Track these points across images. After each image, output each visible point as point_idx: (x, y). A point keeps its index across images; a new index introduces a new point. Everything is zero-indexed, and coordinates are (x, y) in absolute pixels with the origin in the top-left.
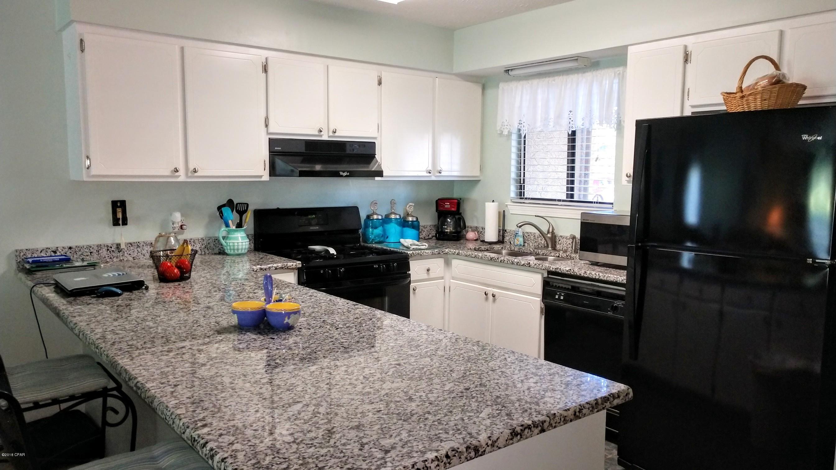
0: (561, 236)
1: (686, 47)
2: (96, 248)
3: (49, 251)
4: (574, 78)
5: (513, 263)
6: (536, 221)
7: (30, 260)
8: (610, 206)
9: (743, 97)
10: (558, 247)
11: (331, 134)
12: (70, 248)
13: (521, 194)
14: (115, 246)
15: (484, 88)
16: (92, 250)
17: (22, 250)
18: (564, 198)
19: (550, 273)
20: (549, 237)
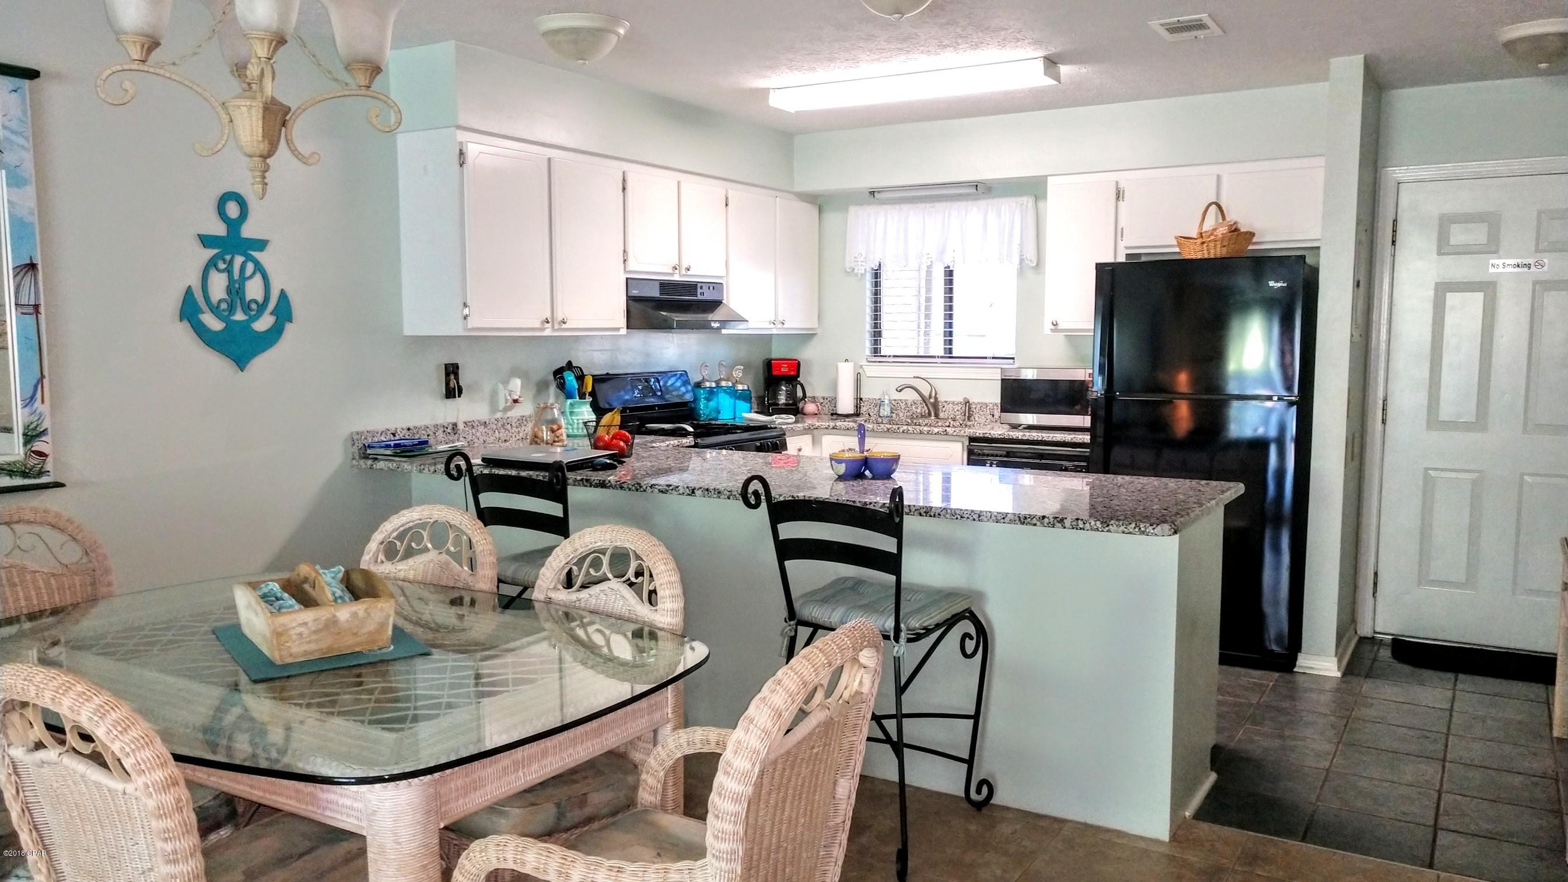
0: (946, 402)
1: (1117, 183)
2: (433, 429)
3: (389, 433)
4: (962, 205)
5: (921, 433)
6: (917, 384)
7: (392, 443)
8: (1012, 361)
9: (1203, 243)
10: (941, 415)
11: (684, 272)
12: (409, 429)
13: (876, 351)
14: (451, 427)
15: (820, 210)
16: (429, 432)
17: (363, 432)
18: (942, 354)
19: (972, 439)
20: (931, 403)
